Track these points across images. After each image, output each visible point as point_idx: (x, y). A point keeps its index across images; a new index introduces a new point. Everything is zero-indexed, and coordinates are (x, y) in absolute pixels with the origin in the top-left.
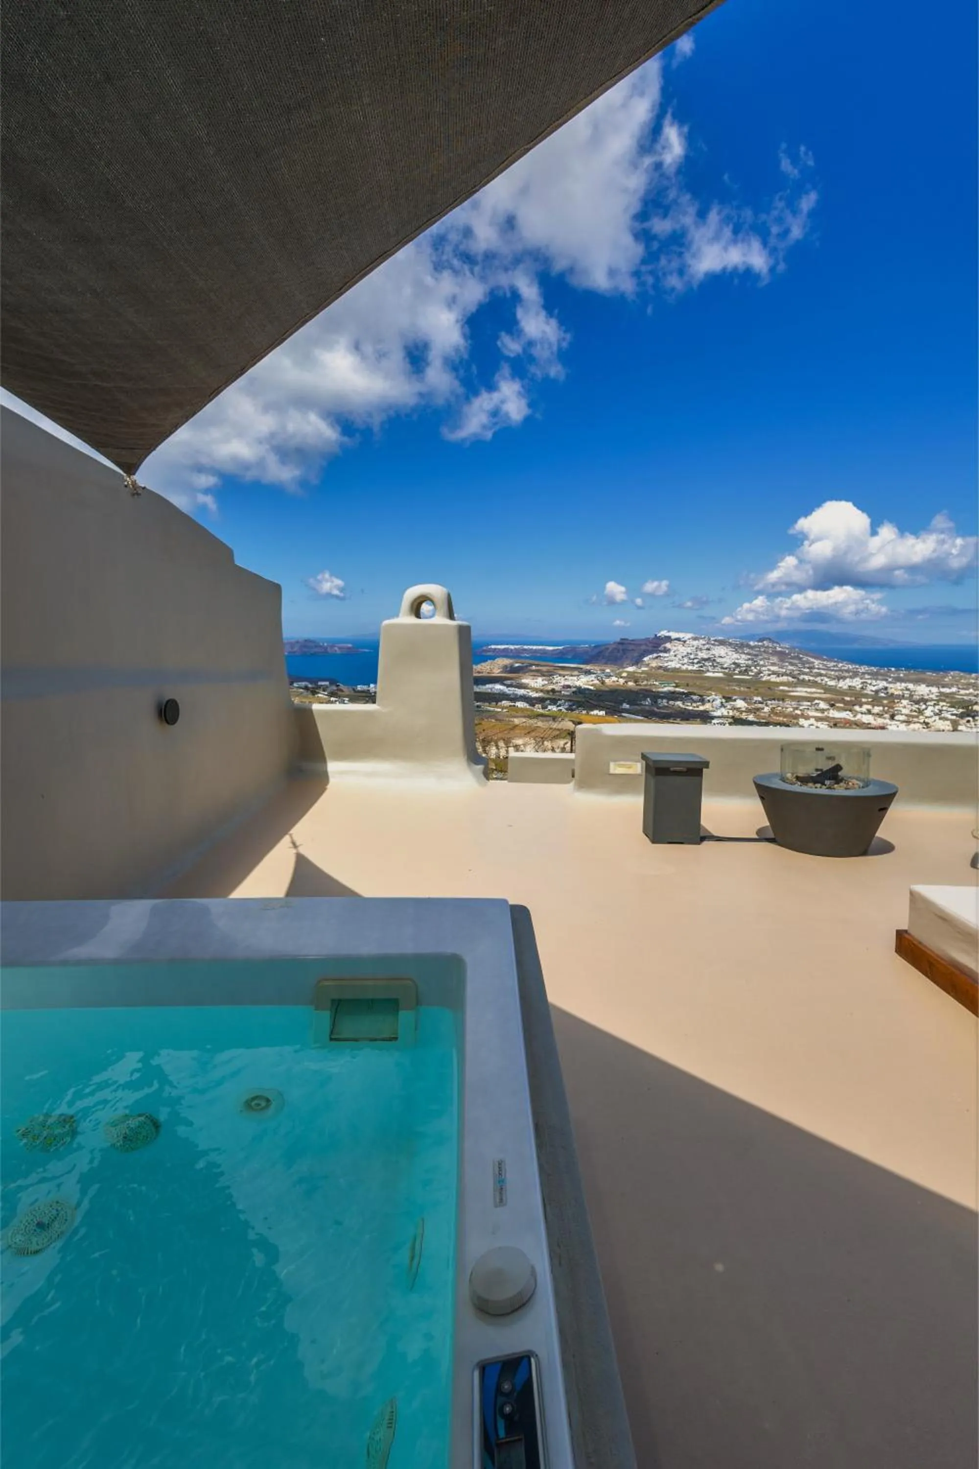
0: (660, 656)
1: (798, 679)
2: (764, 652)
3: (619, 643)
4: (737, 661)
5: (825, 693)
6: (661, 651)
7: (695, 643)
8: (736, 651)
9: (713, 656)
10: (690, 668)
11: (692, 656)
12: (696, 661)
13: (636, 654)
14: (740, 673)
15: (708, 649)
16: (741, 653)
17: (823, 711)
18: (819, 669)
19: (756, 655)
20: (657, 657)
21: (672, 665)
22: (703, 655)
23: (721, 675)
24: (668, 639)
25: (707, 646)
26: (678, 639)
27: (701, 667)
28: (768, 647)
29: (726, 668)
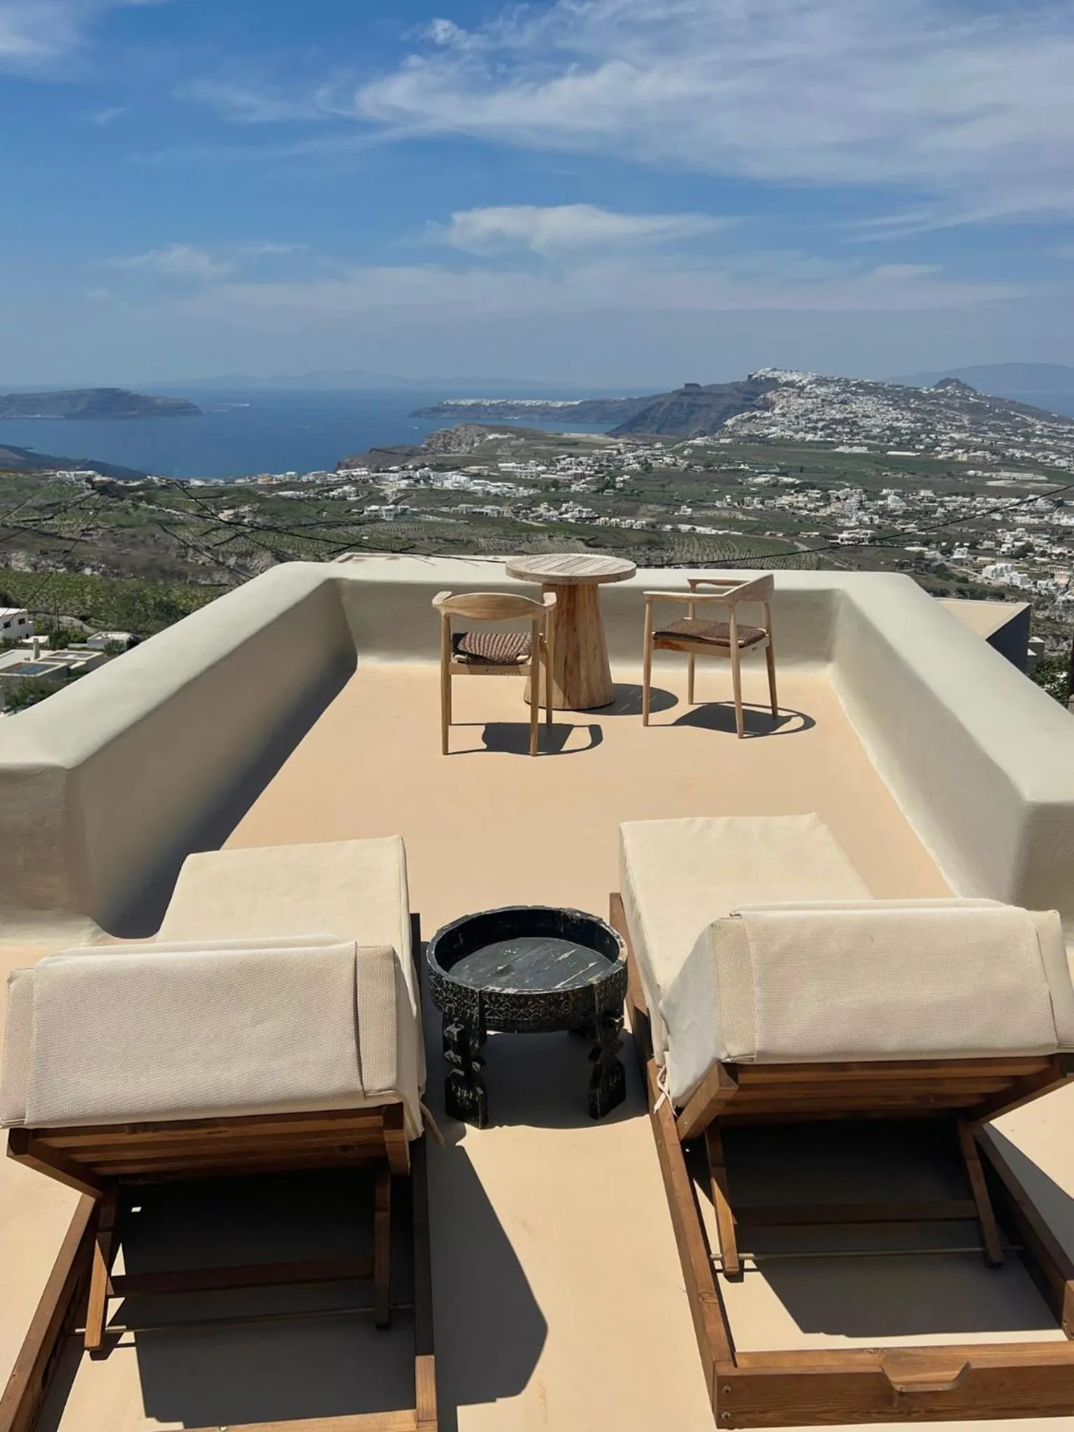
0: (755, 417)
1: (1004, 456)
2: (947, 406)
3: (682, 393)
4: (896, 424)
5: (1048, 482)
6: (759, 408)
7: (822, 390)
8: (896, 406)
9: (852, 415)
10: (810, 437)
11: (814, 416)
12: (820, 425)
13: (713, 415)
14: (900, 446)
15: (844, 402)
16: (903, 409)
17: (1040, 514)
18: (1041, 437)
19: (931, 413)
20: (750, 419)
21: (775, 432)
22: (834, 413)
23: (864, 450)
24: (773, 384)
25: (842, 397)
26: (790, 384)
27: (829, 435)
28: (953, 397)
29: (874, 438)
